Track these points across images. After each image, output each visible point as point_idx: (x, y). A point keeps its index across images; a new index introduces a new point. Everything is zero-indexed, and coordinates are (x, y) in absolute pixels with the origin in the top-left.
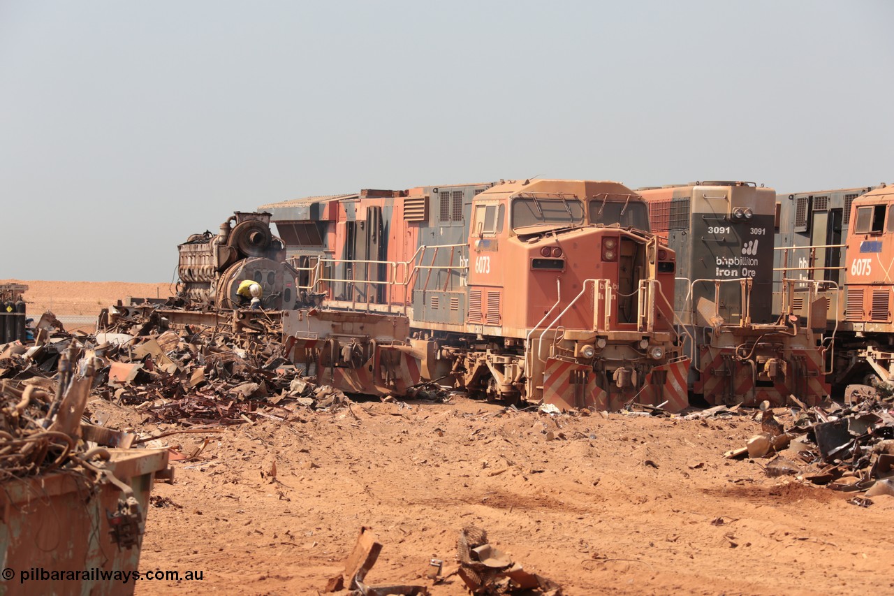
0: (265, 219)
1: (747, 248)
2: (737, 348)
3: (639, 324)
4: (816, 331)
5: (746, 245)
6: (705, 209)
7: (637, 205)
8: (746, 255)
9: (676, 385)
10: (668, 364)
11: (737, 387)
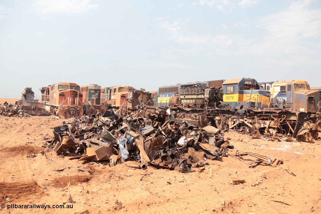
0: (31, 89)
1: (96, 94)
2: (93, 108)
3: (75, 104)
4: (105, 106)
6: (90, 88)
7: (78, 87)
10: (80, 111)
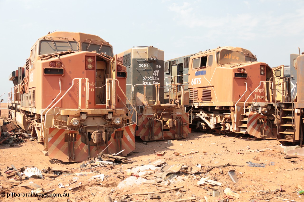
1: (155, 73)
2: (154, 115)
3: (107, 104)
5: (154, 72)
6: (138, 57)
7: (108, 47)
8: (154, 76)
9: (129, 138)
10: (124, 127)
11: (154, 132)
